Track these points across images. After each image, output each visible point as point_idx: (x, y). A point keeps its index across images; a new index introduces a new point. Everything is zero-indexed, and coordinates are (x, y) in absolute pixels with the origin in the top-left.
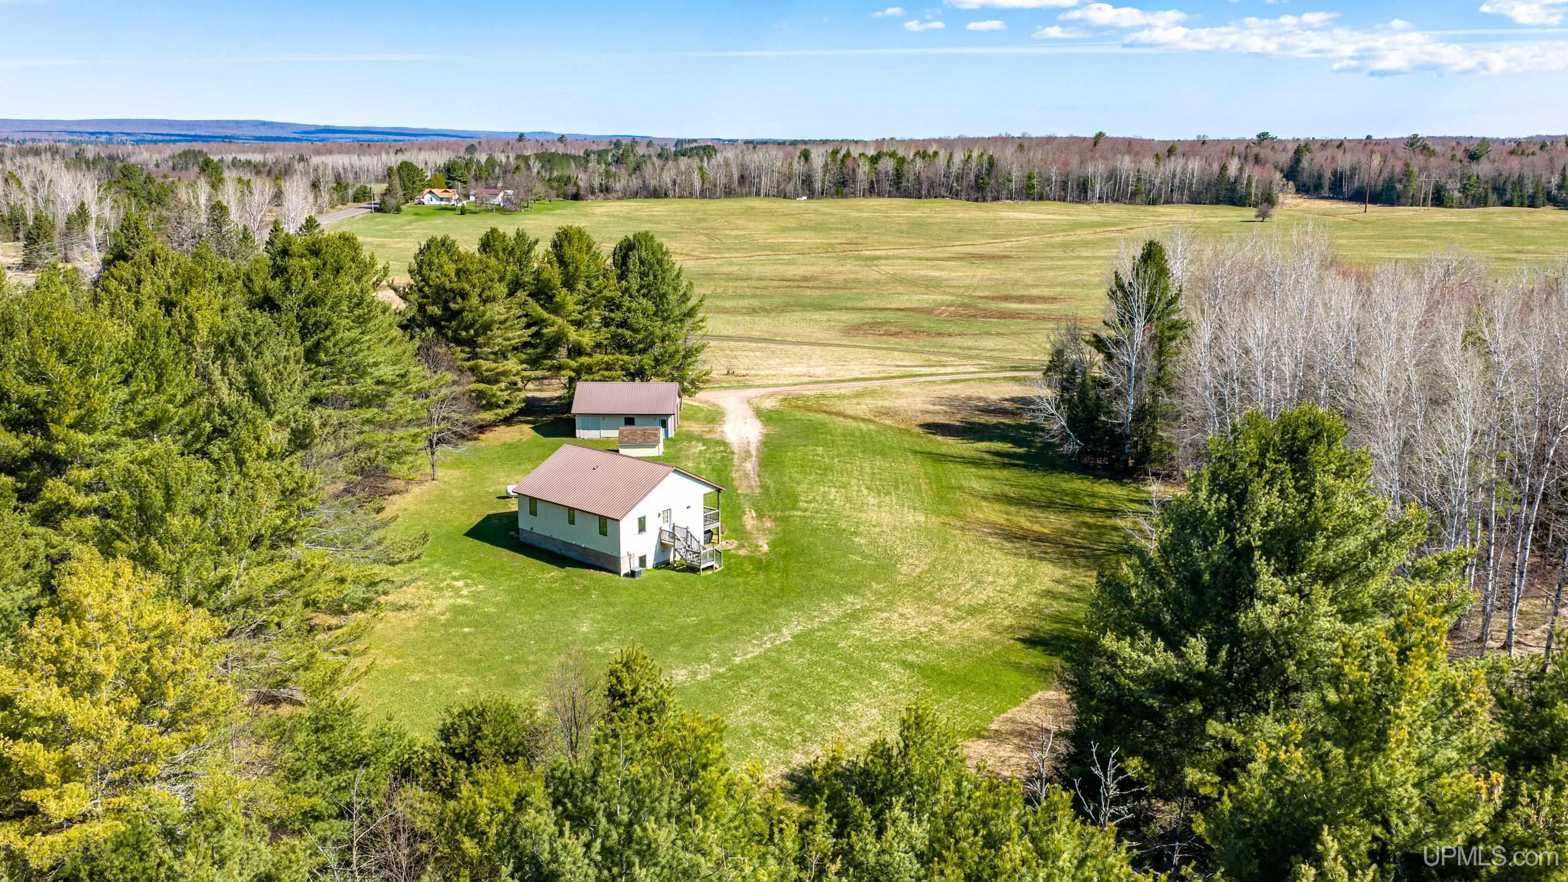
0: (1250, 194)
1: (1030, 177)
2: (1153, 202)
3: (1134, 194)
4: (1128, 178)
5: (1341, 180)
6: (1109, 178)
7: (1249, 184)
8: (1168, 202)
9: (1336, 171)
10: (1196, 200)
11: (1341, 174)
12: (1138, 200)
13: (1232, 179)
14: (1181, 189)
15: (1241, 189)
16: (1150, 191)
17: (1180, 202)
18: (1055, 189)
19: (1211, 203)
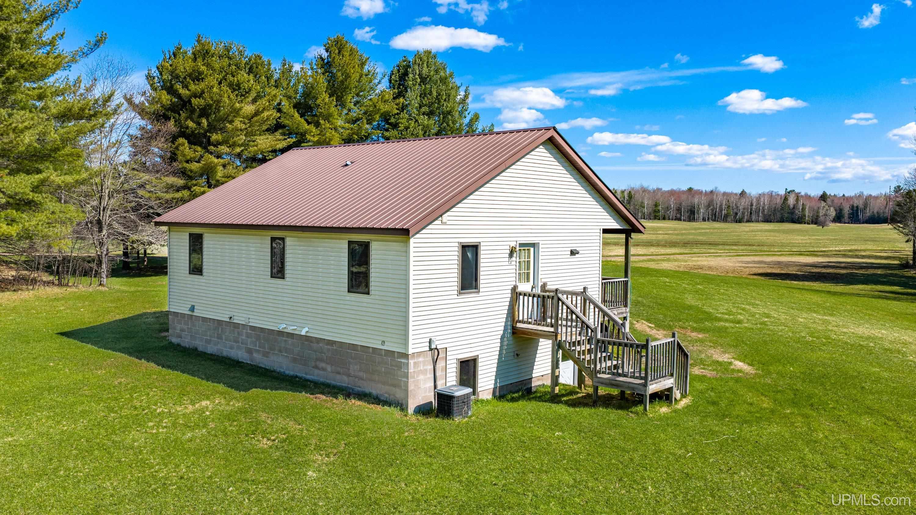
0: (805, 216)
1: (656, 205)
2: (740, 221)
3: (726, 216)
4: (721, 205)
5: (857, 210)
6: (709, 206)
7: (803, 209)
8: (748, 221)
9: (853, 206)
10: (767, 220)
11: (857, 207)
12: (729, 219)
13: (792, 206)
14: (757, 212)
15: (798, 212)
16: (736, 214)
17: (757, 221)
18: (672, 213)
19: (778, 222)
